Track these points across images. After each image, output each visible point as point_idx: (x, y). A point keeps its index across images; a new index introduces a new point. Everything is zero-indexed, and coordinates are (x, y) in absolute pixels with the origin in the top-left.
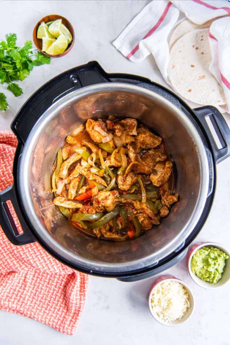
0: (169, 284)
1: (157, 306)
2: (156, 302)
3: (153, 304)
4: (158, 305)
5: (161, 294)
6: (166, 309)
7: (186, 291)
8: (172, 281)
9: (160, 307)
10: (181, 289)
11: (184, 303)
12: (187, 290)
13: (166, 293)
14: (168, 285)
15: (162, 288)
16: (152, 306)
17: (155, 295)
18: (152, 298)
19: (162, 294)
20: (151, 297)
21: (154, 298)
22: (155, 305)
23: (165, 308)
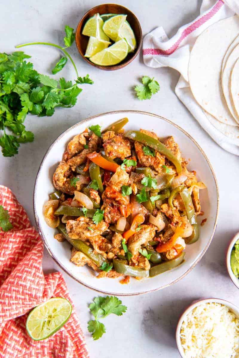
0: (205, 309)
1: (192, 348)
2: (189, 342)
3: (185, 346)
4: (193, 346)
5: (194, 326)
6: (206, 348)
7: (233, 316)
8: (209, 303)
9: (197, 347)
10: (225, 313)
11: (233, 336)
12: (235, 314)
13: (202, 324)
14: (204, 311)
15: (195, 317)
16: (184, 349)
17: (185, 331)
18: (181, 337)
19: (196, 327)
20: (178, 335)
21: (185, 336)
22: (188, 347)
23: (204, 349)
